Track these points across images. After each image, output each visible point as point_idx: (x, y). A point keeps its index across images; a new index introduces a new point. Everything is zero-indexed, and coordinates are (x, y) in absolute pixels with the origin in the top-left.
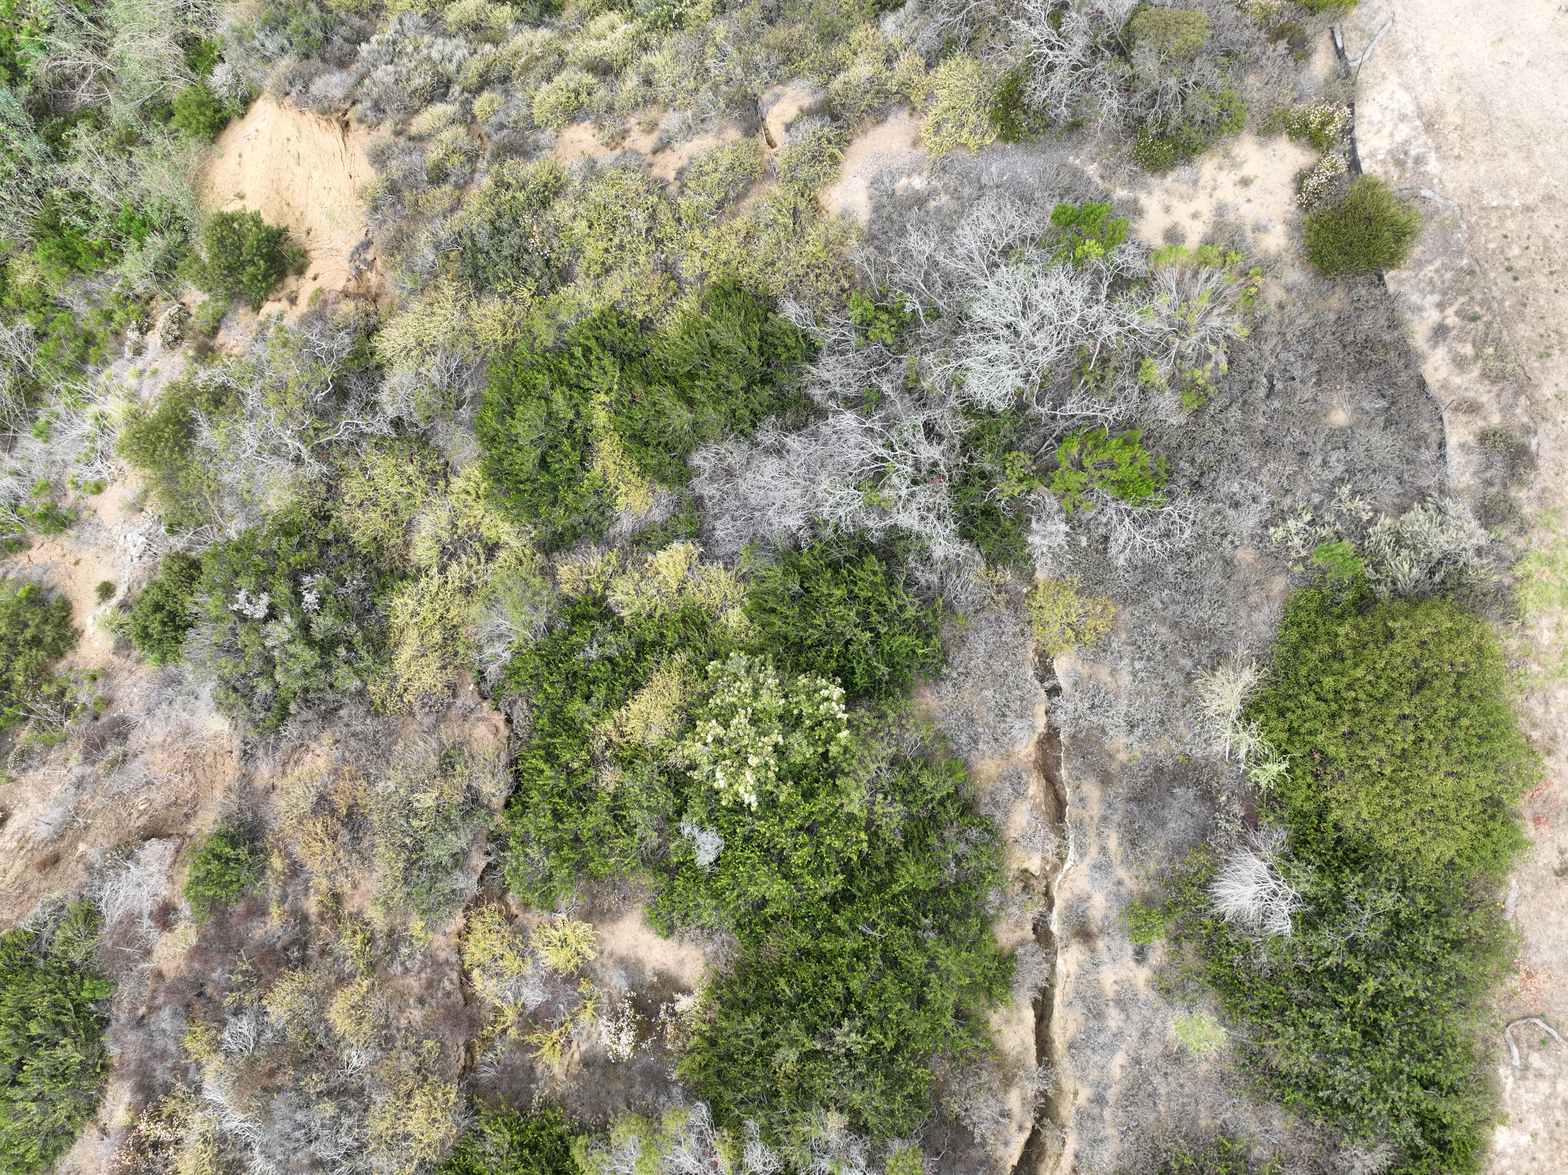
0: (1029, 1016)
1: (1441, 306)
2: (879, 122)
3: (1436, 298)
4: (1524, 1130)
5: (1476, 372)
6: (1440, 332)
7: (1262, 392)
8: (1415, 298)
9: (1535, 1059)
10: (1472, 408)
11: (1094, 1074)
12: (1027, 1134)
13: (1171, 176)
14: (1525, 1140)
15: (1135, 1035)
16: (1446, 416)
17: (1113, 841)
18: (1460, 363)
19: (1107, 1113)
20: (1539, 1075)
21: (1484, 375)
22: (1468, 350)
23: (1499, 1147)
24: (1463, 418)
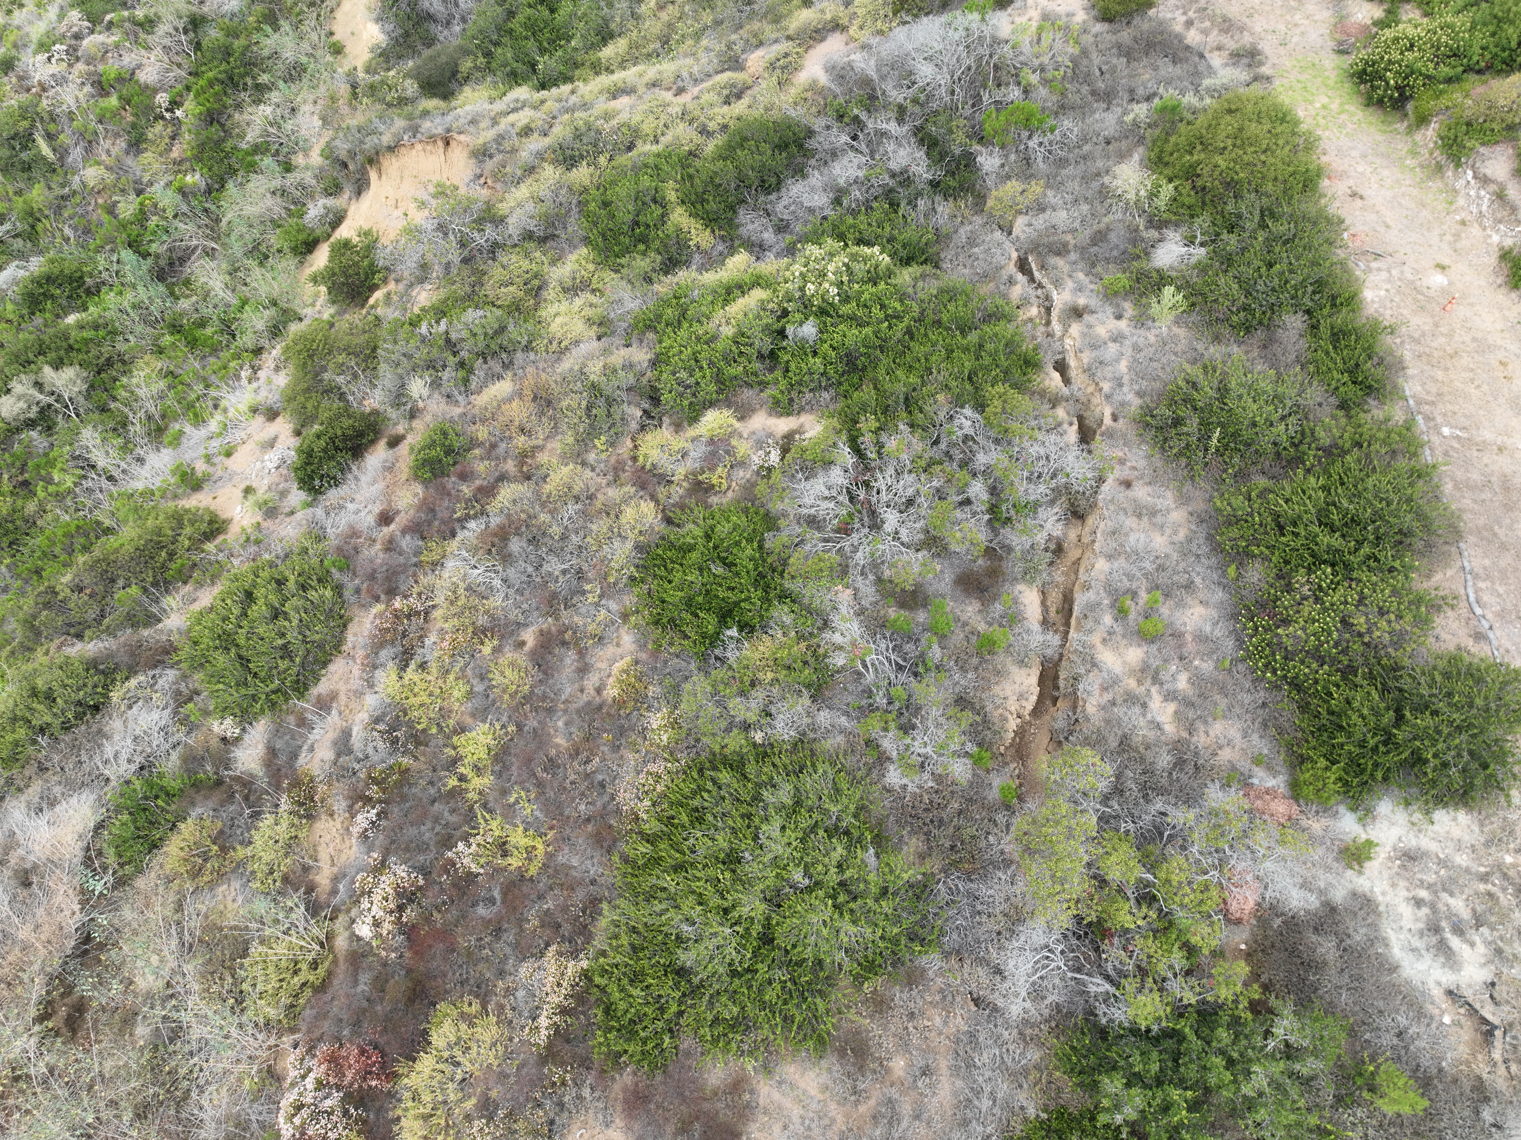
0: (1056, 375)
1: (1185, 13)
2: (823, 40)
3: (1181, 11)
4: (1380, 289)
5: (1215, 32)
6: (1189, 23)
7: (1098, 73)
8: (1169, 16)
9: (1374, 265)
10: (1219, 48)
11: (1109, 375)
12: (1075, 427)
13: (1009, 10)
14: (1382, 293)
15: (1130, 350)
16: (1207, 55)
17: (1081, 276)
18: (1205, 32)
19: (1125, 389)
20: (1379, 270)
21: (1220, 31)
22: (1207, 24)
23: (1369, 300)
24: (1217, 53)
